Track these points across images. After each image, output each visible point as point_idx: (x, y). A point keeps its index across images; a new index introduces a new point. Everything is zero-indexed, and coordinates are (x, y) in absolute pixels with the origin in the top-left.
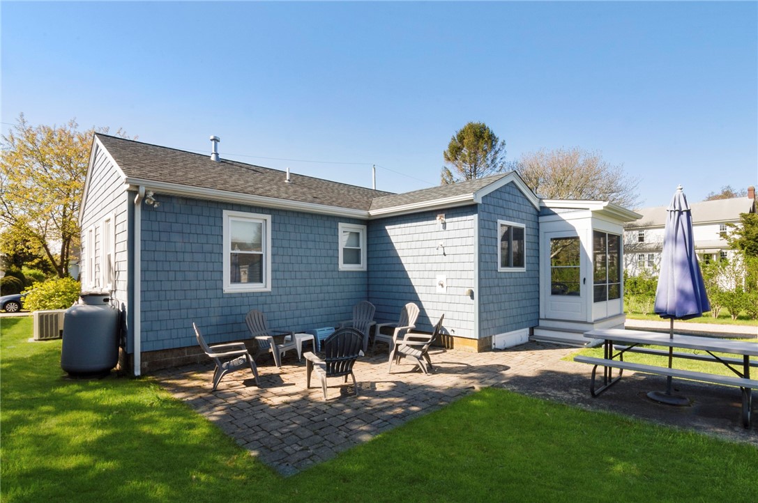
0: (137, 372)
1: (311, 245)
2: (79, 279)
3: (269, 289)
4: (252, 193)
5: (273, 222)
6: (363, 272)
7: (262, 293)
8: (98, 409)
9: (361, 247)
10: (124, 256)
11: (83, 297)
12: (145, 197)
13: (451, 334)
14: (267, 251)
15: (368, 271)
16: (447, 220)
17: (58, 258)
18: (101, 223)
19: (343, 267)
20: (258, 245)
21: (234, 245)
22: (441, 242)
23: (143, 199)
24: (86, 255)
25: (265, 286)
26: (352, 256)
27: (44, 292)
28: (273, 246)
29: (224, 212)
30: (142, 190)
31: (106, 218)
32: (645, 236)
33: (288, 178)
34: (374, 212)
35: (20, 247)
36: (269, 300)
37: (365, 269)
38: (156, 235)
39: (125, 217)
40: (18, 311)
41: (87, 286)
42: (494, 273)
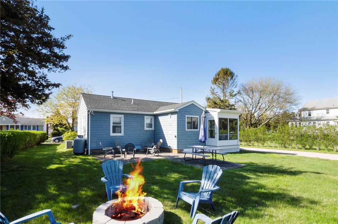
0: (89, 154)
1: (135, 123)
2: (77, 132)
3: (123, 135)
4: (118, 110)
5: (124, 117)
6: (153, 130)
7: (121, 136)
8: (80, 158)
9: (152, 123)
10: (87, 127)
11: (78, 136)
12: (91, 113)
13: (172, 148)
14: (122, 125)
15: (155, 130)
16: (171, 116)
17: (71, 125)
18: (82, 117)
19: (146, 129)
20: (120, 123)
21: (114, 123)
22: (170, 122)
23: (90, 113)
24: (79, 125)
25: (122, 134)
26: (150, 125)
27: (68, 136)
28: (124, 123)
29: (111, 115)
30: (90, 111)
31: (83, 116)
32: (311, 113)
33: (133, 102)
34: (155, 113)
35: (60, 122)
36: (123, 138)
37: (154, 129)
38: (94, 122)
39: (87, 117)
40: (58, 142)
41: (79, 134)
42: (184, 131)
